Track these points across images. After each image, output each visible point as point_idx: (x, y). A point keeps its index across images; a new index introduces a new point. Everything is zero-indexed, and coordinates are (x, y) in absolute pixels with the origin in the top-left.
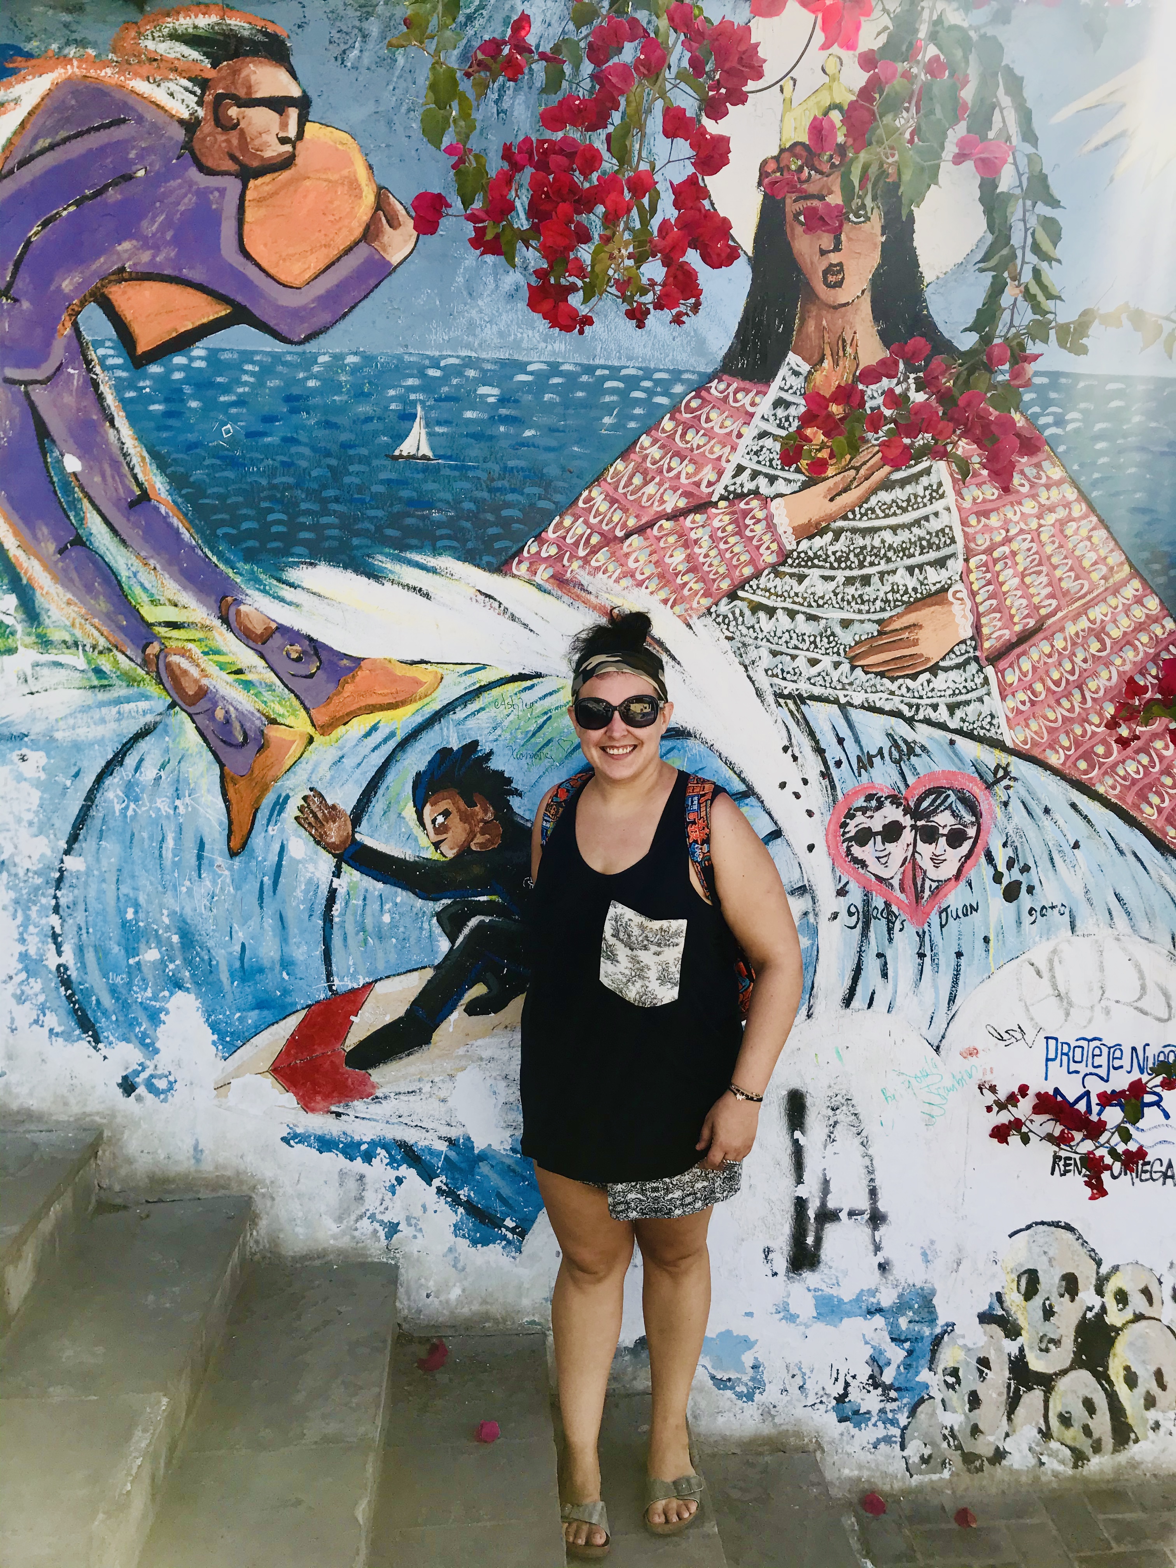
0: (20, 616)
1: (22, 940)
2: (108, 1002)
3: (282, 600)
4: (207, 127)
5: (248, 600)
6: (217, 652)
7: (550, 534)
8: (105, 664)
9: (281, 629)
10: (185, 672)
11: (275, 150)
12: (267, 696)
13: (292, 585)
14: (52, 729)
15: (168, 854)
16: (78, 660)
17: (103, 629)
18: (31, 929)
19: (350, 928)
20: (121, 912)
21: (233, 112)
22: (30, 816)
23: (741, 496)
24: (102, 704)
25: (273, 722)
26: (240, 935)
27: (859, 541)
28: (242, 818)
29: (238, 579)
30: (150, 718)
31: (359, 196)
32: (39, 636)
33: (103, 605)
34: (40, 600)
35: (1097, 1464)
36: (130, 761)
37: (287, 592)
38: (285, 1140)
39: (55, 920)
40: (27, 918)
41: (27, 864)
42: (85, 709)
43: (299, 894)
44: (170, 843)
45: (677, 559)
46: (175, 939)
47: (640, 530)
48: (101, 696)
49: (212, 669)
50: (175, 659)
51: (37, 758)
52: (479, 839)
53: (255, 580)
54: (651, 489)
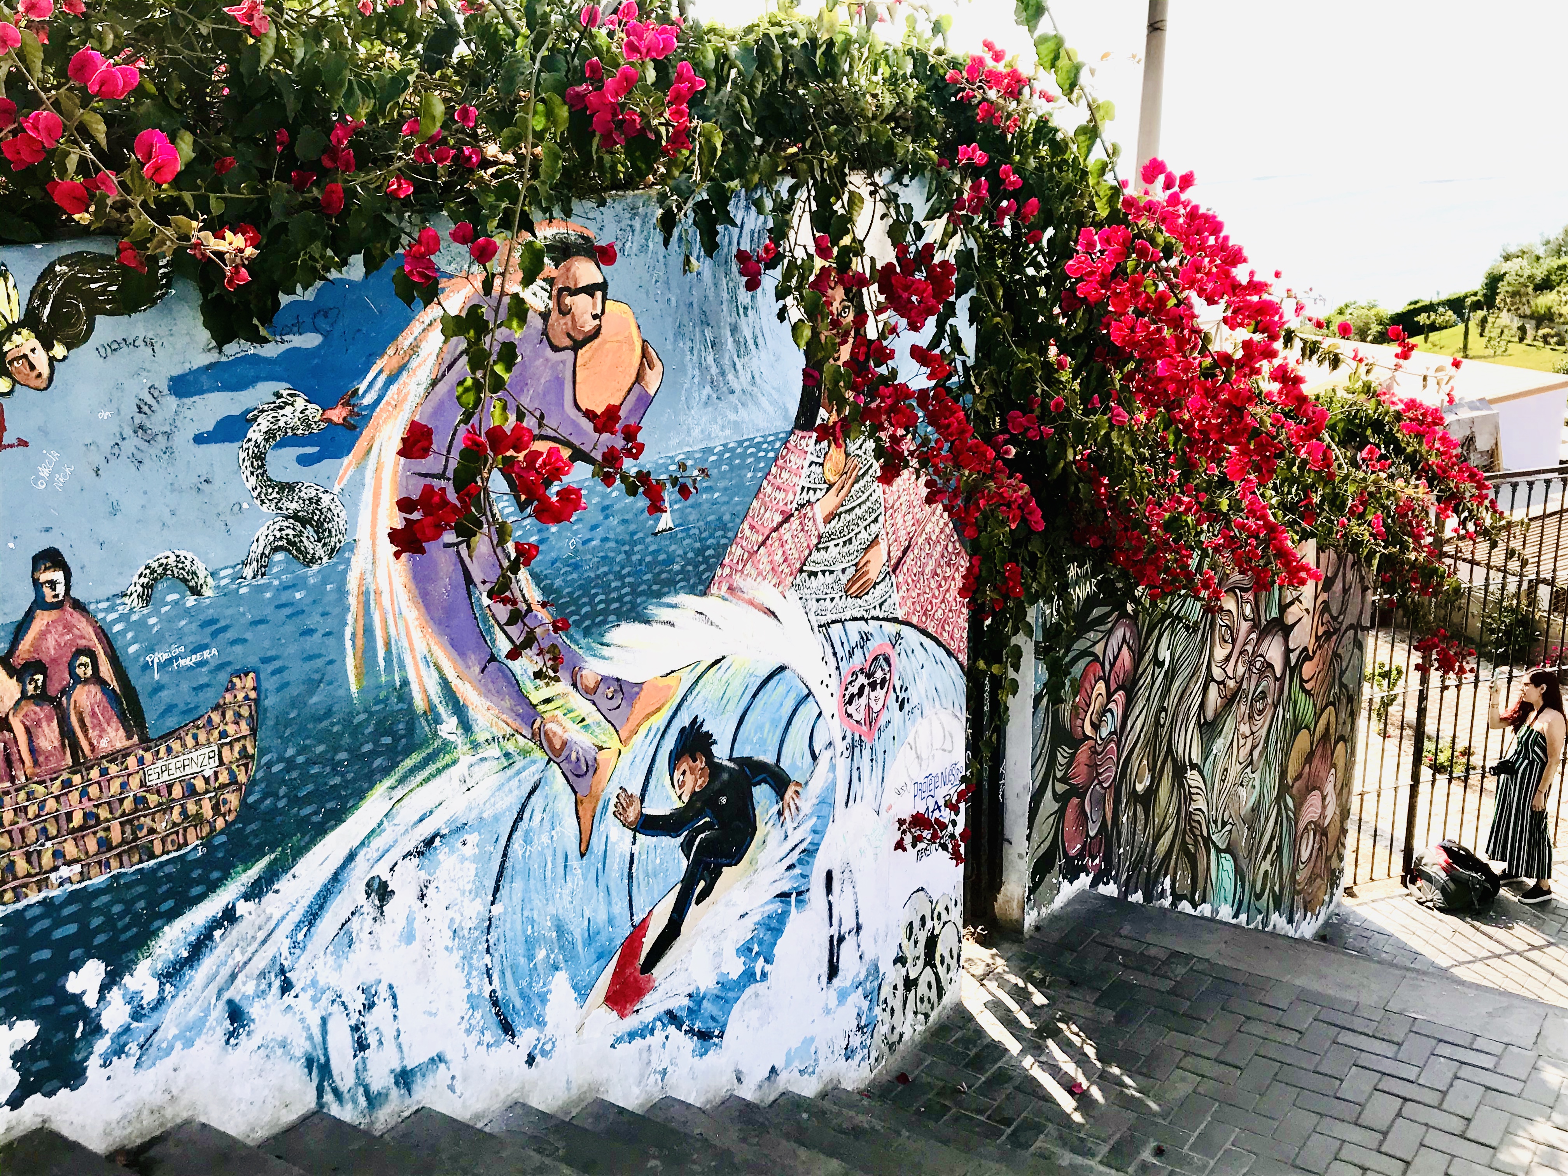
0: (460, 731)
1: (469, 984)
2: (519, 1003)
3: (603, 658)
4: (554, 315)
5: (586, 665)
6: (570, 711)
7: (727, 561)
8: (510, 747)
9: (604, 679)
10: (555, 734)
11: (590, 325)
12: (597, 731)
13: (608, 645)
14: (482, 812)
15: (548, 874)
16: (494, 751)
17: (509, 721)
18: (474, 973)
19: (641, 877)
20: (524, 931)
21: (568, 300)
22: (468, 887)
23: (803, 506)
24: (510, 779)
25: (601, 748)
26: (587, 914)
27: (848, 518)
28: (586, 826)
29: (581, 652)
30: (537, 777)
31: (634, 350)
32: (472, 742)
33: (507, 703)
34: (472, 713)
35: (934, 1016)
36: (526, 815)
37: (605, 651)
38: (613, 1046)
39: (487, 959)
40: (471, 966)
41: (470, 924)
42: (500, 787)
43: (616, 867)
44: (549, 865)
45: (778, 558)
46: (554, 934)
47: (763, 543)
48: (510, 772)
49: (568, 724)
50: (549, 726)
51: (472, 838)
52: (700, 782)
53: (589, 649)
54: (768, 515)
